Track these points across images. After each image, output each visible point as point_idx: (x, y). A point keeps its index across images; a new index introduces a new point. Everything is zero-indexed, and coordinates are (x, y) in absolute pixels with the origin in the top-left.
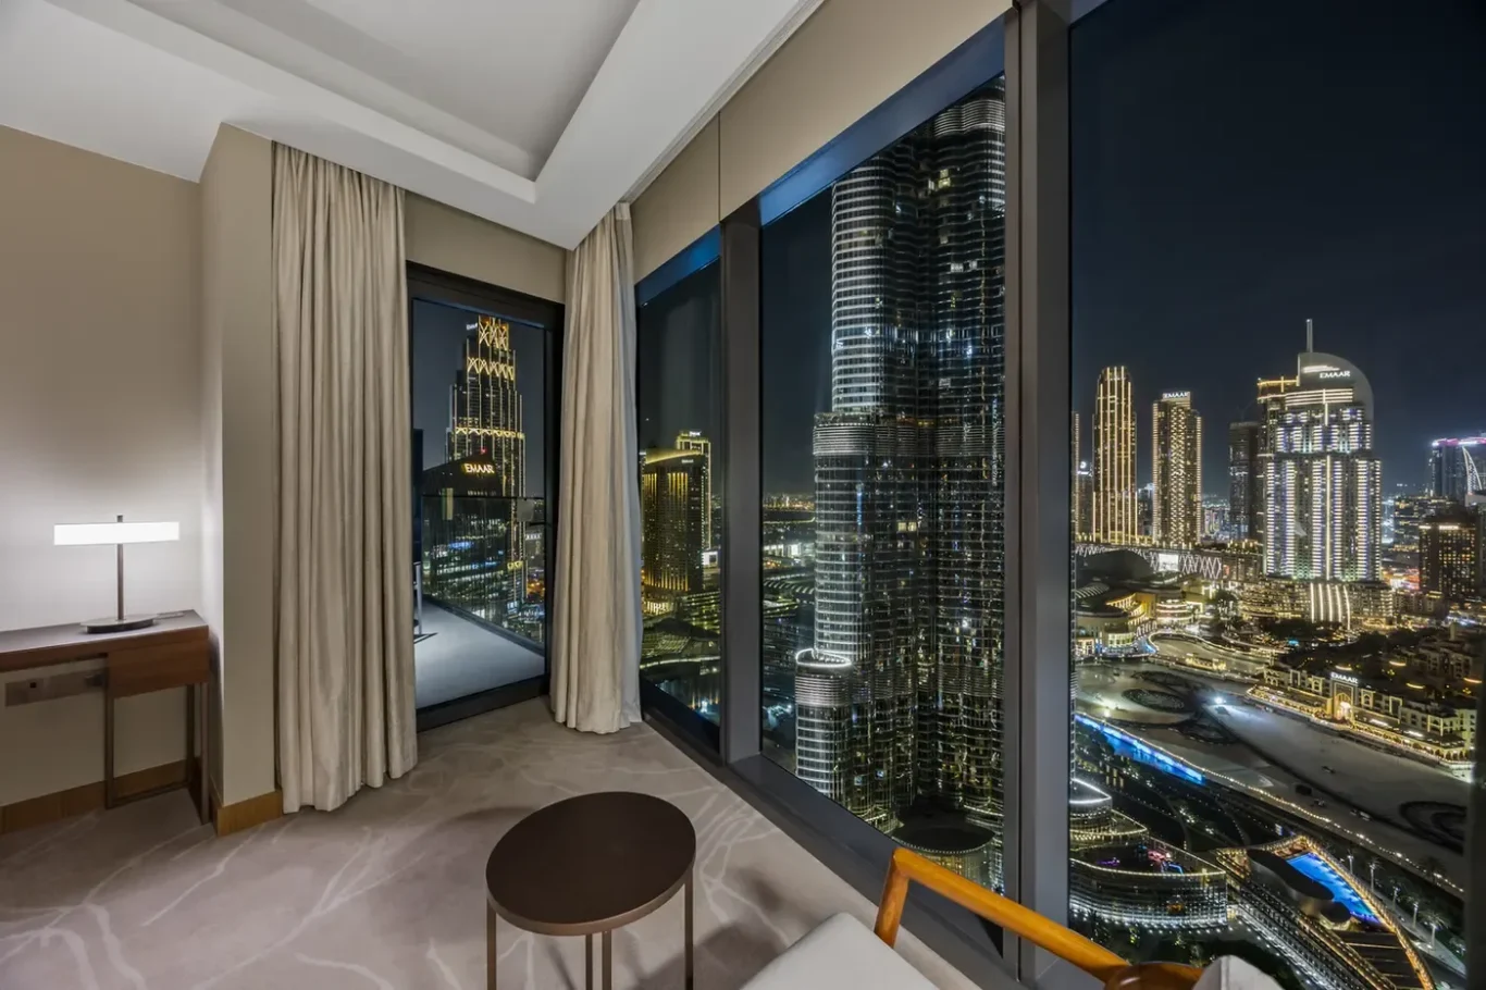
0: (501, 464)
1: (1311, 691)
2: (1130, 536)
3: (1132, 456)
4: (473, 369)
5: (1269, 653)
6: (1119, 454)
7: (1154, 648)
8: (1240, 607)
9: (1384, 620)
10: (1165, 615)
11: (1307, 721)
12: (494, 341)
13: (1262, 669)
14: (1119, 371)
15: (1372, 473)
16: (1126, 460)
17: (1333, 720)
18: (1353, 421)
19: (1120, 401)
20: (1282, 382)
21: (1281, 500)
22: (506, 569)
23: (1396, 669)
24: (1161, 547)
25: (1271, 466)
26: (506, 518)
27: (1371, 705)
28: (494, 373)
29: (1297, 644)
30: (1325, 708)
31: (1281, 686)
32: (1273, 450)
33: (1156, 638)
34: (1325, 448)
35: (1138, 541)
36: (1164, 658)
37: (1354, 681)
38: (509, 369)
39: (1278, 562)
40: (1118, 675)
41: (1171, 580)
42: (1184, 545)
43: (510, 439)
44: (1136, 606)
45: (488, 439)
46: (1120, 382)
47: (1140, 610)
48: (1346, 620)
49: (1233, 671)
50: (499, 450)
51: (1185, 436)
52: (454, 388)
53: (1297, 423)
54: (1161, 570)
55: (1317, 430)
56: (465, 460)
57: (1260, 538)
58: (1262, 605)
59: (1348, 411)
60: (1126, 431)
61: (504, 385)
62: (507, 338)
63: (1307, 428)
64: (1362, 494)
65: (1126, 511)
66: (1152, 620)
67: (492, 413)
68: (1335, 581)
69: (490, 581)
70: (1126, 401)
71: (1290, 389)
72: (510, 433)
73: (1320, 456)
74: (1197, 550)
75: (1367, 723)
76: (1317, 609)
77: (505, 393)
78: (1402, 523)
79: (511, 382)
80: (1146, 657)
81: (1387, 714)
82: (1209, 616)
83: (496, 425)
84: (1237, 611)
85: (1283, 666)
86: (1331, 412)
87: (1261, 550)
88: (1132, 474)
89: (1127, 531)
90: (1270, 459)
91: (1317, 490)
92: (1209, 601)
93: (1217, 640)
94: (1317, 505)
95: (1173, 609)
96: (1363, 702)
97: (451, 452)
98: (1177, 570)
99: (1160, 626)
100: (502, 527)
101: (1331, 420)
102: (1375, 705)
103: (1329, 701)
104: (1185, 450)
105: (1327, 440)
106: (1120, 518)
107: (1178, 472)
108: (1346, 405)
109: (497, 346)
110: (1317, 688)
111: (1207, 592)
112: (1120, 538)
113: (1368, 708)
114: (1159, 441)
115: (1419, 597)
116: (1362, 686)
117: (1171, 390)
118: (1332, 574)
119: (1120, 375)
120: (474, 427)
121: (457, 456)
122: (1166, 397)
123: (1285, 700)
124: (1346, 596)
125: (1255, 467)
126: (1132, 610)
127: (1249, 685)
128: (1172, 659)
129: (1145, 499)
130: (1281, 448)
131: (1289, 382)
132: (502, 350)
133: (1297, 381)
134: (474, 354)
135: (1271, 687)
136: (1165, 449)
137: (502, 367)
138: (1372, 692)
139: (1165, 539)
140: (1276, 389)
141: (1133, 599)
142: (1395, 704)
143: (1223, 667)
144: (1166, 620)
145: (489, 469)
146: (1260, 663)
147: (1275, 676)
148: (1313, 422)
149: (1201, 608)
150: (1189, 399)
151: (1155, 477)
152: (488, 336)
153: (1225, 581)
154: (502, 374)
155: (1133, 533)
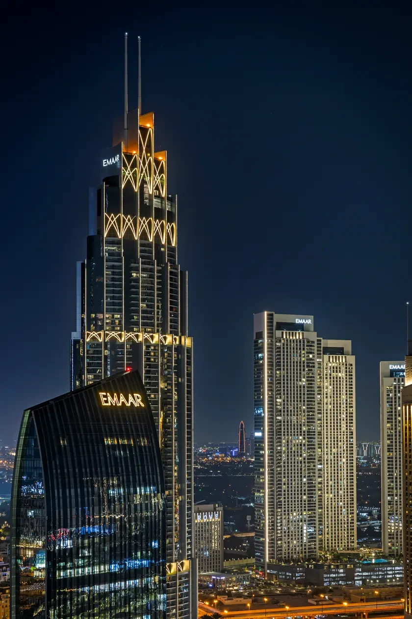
0: (156, 391)
4: (112, 233)
12: (144, 182)
22: (164, 574)
26: (163, 485)
28: (144, 236)
38: (168, 227)
43: (169, 348)
45: (135, 347)
50: (152, 366)
52: (83, 265)
56: (98, 386)
61: (160, 255)
62: (164, 176)
67: (142, 305)
69: (138, 592)
72: (169, 338)
77: (163, 271)
79: (171, 249)
83: (148, 325)
97: (79, 374)
100: (158, 501)
109: (150, 190)
120: (113, 329)
121: (89, 378)
132: (159, 196)
134: (114, 209)
137: (156, 224)
145: (136, 400)
152: (135, 174)
154: (157, 238)
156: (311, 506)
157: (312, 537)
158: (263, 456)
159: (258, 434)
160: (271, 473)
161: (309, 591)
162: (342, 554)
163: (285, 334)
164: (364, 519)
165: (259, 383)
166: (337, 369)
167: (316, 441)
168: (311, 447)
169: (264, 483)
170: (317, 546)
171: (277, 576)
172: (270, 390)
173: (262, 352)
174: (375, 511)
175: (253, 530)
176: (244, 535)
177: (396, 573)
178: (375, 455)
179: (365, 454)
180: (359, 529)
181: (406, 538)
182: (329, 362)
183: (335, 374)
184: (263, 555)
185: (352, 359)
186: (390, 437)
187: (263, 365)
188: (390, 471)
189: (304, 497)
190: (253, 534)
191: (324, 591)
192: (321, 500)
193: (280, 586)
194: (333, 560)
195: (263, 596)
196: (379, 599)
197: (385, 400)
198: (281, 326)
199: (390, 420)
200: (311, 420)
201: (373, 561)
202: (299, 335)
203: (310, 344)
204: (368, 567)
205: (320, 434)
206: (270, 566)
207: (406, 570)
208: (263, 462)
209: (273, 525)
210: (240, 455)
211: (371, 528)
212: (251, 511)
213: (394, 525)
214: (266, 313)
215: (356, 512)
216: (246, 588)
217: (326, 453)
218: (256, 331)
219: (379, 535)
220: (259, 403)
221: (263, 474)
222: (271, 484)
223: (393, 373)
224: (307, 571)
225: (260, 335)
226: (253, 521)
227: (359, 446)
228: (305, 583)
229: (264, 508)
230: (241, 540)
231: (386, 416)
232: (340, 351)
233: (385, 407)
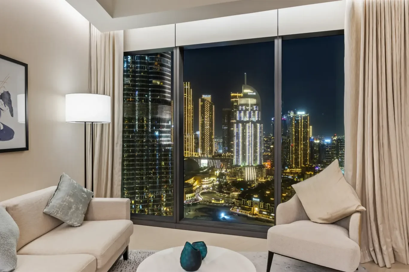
1: (247, 206)
2: (191, 153)
3: (192, 119)
5: (236, 194)
6: (188, 119)
7: (201, 198)
8: (227, 178)
9: (263, 178)
10: (204, 184)
11: (247, 216)
13: (234, 200)
14: (188, 84)
15: (261, 128)
16: (190, 121)
17: (254, 215)
18: (256, 110)
19: (188, 96)
20: (238, 94)
21: (238, 138)
23: (268, 194)
24: (202, 157)
25: (235, 125)
27: (263, 208)
29: (243, 189)
30: (251, 211)
31: (240, 206)
32: (236, 119)
33: (202, 194)
34: (249, 119)
35: (194, 155)
36: (205, 201)
37: (258, 200)
39: (237, 161)
40: (190, 211)
41: (206, 170)
42: (209, 156)
44: (194, 182)
46: (188, 88)
47: (196, 183)
48: (254, 179)
49: (227, 203)
51: (209, 112)
53: (242, 110)
54: (202, 166)
55: (247, 112)
57: (232, 152)
58: (233, 177)
59: (255, 107)
60: (190, 109)
63: (245, 112)
64: (258, 135)
65: (190, 143)
66: (200, 187)
68: (252, 166)
70: (190, 97)
71: (240, 97)
73: (247, 122)
74: (213, 158)
75: (262, 214)
76: (248, 176)
78: (266, 145)
80: (199, 202)
81: (266, 210)
82: (218, 183)
84: (226, 180)
85: (240, 198)
86: (251, 107)
87: (232, 156)
88: (192, 127)
89: (190, 152)
90: (235, 123)
91: (247, 134)
92: (217, 177)
93: (221, 192)
94: (247, 140)
95: (207, 181)
96: (261, 207)
98: (207, 166)
99: (203, 189)
101: (251, 109)
102: (264, 207)
103: (252, 208)
104: (209, 118)
105: (250, 117)
106: (188, 146)
107: (207, 127)
108: (255, 105)
110: (249, 204)
111: (217, 173)
112: (188, 154)
113: (262, 209)
114: (201, 114)
115: (271, 169)
116: (260, 201)
117: (205, 94)
118: (251, 164)
119: (188, 86)
122: (204, 96)
123: (241, 210)
124: (255, 171)
125: (230, 125)
126: (193, 184)
127: (231, 207)
128: (208, 201)
129: (196, 138)
130: (238, 119)
131: (239, 95)
133: (242, 95)
135: (238, 207)
136: (203, 118)
138: (263, 203)
139: (203, 154)
140: (235, 97)
141: (194, 179)
142: (268, 205)
143: (223, 202)
144: (204, 186)
146: (233, 198)
147: (238, 202)
148: (247, 110)
149: (215, 180)
150: (210, 98)
151: (200, 128)
153: (222, 169)
155: (192, 152)
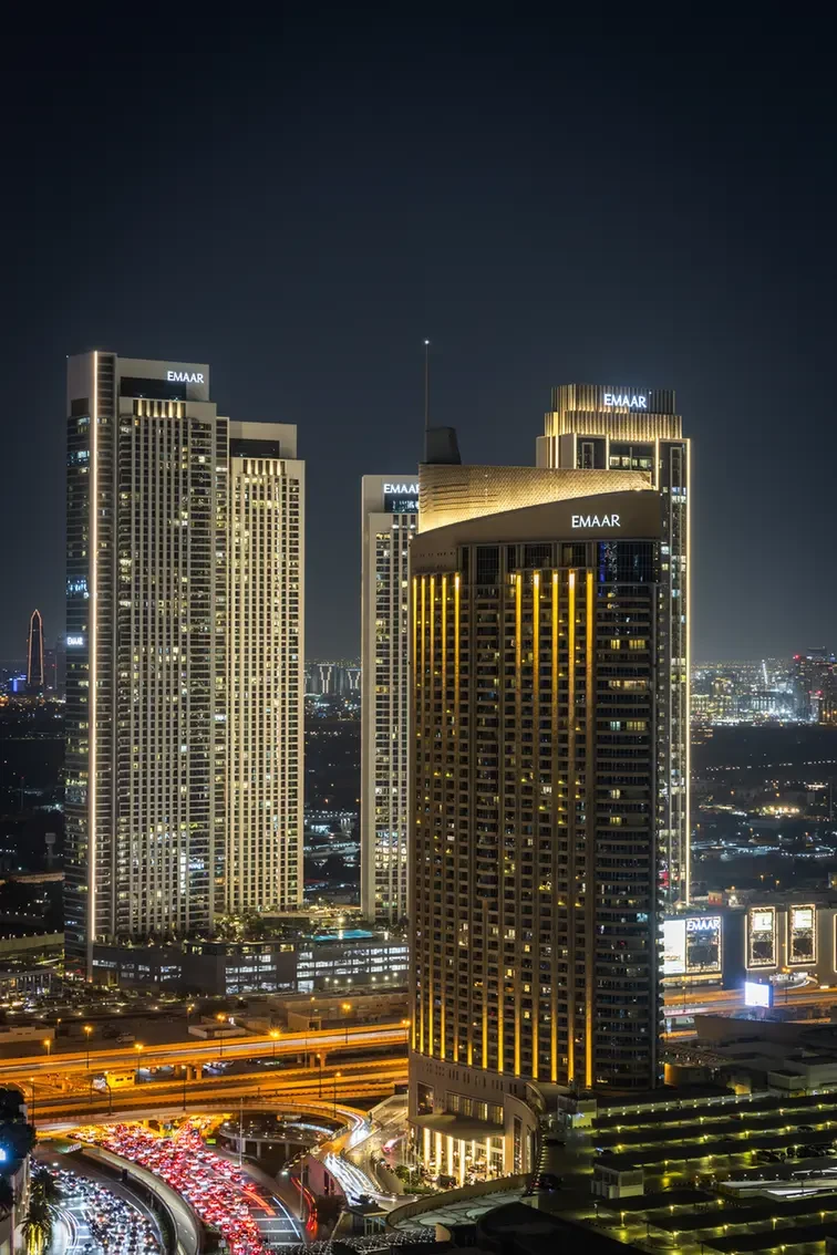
156: (198, 810)
157: (199, 881)
158: (86, 692)
159: (75, 641)
160: (106, 733)
161: (191, 1007)
162: (269, 921)
163: (142, 407)
164: (320, 839)
165: (78, 519)
166: (261, 492)
167: (212, 658)
168: (199, 671)
169: (86, 757)
170: (212, 903)
171: (116, 972)
172: (105, 536)
173: (87, 447)
174: (345, 821)
175: (59, 866)
176: (38, 879)
177: (391, 959)
178: (347, 691)
179: (325, 688)
180: (308, 862)
181: (416, 882)
182: (244, 474)
183: (257, 503)
184: (84, 923)
185: (297, 469)
186: (382, 649)
187: (87, 477)
188: (383, 728)
189: (183, 789)
190: (60, 877)
191: (225, 1007)
192: (220, 797)
193: (123, 997)
194: (248, 934)
195: (82, 1021)
196: (352, 1021)
197: (373, 565)
198: (132, 387)
199: (382, 610)
200: (199, 610)
201: (341, 936)
202: (174, 410)
203: (200, 430)
204: (328, 950)
205: (221, 641)
206: (100, 951)
207: (414, 955)
208: (86, 708)
209: (108, 855)
210: (31, 689)
211: (336, 860)
212: (57, 821)
213: (388, 851)
214: (96, 354)
215: (301, 822)
216: (40, 1002)
217: (235, 685)
218: (72, 395)
219: (353, 875)
220: (79, 569)
221: (86, 734)
222: (105, 757)
223: (391, 504)
224: (186, 960)
225: (82, 407)
226: (61, 845)
227: (311, 669)
228: (180, 988)
229: (86, 815)
230: (33, 891)
231: (374, 600)
232: (269, 449)
233: (373, 581)
